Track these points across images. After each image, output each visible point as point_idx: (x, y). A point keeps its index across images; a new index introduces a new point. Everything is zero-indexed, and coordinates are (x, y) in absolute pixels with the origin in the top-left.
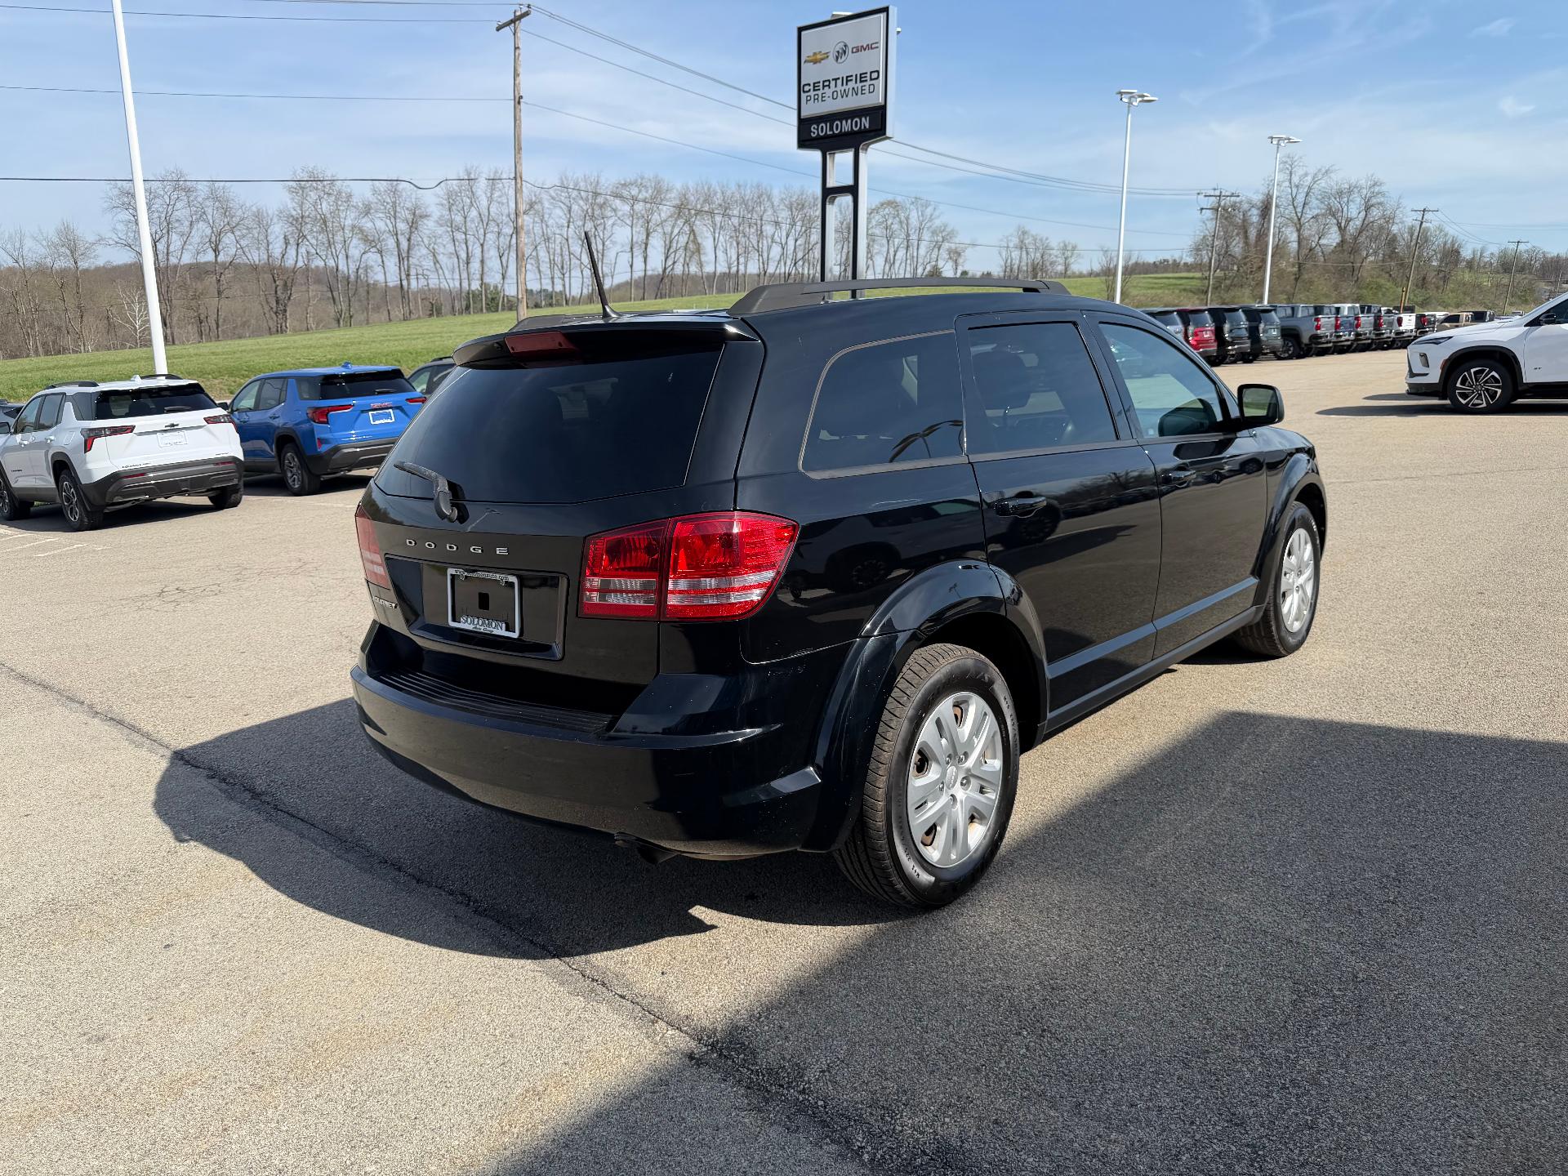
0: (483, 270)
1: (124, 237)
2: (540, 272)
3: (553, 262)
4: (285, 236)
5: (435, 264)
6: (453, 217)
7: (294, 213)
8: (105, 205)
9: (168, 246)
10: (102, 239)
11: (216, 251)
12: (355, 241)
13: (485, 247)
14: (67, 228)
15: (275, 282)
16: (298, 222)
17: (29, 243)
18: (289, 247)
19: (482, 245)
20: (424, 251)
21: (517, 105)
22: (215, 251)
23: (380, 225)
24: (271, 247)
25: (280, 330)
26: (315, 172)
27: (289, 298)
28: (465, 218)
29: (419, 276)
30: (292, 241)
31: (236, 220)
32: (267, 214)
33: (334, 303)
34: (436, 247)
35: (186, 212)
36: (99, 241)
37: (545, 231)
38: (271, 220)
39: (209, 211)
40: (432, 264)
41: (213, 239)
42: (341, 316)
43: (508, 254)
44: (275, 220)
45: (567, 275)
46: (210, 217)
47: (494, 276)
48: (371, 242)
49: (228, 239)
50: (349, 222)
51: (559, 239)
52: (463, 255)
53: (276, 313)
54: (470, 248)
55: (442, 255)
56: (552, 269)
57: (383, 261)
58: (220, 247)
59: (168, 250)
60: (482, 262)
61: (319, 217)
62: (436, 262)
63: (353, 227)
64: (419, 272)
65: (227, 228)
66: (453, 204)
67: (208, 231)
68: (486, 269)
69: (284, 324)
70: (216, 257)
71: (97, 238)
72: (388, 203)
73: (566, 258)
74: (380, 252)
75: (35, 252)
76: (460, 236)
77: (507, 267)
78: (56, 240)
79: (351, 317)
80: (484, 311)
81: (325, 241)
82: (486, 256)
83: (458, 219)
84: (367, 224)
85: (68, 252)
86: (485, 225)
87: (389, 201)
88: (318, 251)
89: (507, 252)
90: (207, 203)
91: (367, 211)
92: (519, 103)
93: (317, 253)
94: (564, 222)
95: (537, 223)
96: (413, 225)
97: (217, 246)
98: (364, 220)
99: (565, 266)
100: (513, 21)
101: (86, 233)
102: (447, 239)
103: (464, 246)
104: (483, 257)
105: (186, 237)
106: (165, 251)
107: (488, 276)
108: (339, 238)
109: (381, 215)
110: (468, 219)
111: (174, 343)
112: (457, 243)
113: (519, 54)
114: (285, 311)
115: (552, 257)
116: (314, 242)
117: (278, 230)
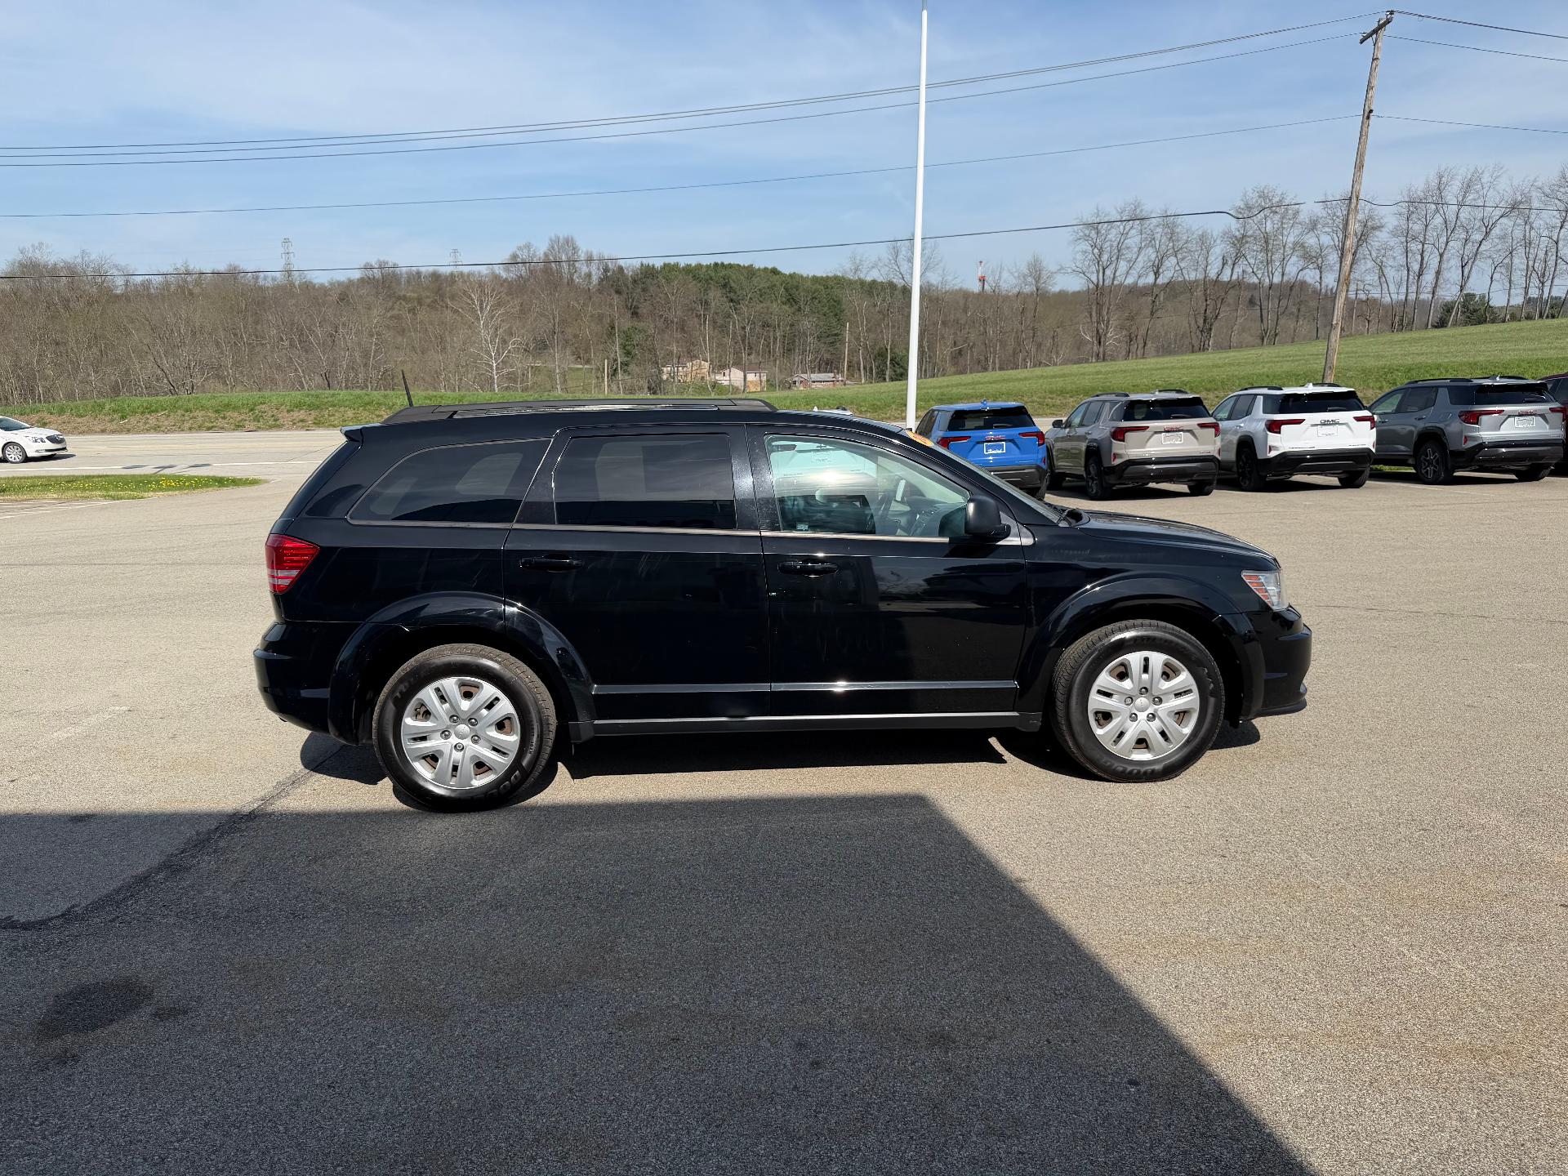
0: (1436, 283)
1: (1080, 266)
2: (1510, 282)
3: (1531, 269)
4: (1224, 257)
5: (1380, 278)
6: (1410, 225)
7: (1237, 234)
8: (1071, 238)
9: (1115, 271)
10: (1062, 268)
11: (1157, 274)
12: (1294, 259)
13: (1445, 257)
14: (1036, 261)
15: (1206, 300)
16: (1239, 243)
17: (1005, 275)
18: (1226, 266)
19: (1441, 255)
20: (1370, 264)
21: (1365, 120)
22: (1155, 274)
23: (1326, 240)
24: (1209, 268)
25: (1203, 349)
26: (1266, 191)
27: (1217, 317)
28: (1426, 226)
29: (1359, 292)
30: (1230, 262)
31: (1181, 243)
32: (1212, 235)
33: (1262, 321)
34: (1384, 259)
35: (1137, 239)
36: (1060, 270)
37: (1528, 234)
38: (1215, 241)
39: (1158, 236)
40: (1377, 278)
41: (1157, 262)
42: (1266, 334)
43: (1473, 262)
44: (1218, 242)
45: (1548, 284)
46: (1157, 242)
47: (1449, 289)
48: (1313, 258)
49: (1171, 262)
50: (1291, 239)
51: (1545, 241)
52: (1416, 267)
53: (1201, 331)
54: (1426, 259)
55: (1389, 268)
56: (1528, 277)
57: (1321, 278)
58: (1161, 270)
59: (1114, 274)
60: (1438, 273)
61: (1262, 236)
62: (1382, 275)
63: (1295, 244)
64: (1360, 287)
65: (1171, 251)
66: (1413, 212)
67: (1153, 256)
68: (1441, 281)
69: (1207, 343)
70: (1156, 279)
71: (1059, 267)
72: (1338, 217)
73: (1551, 263)
74: (1320, 268)
75: (1009, 282)
76: (1415, 247)
77: (1468, 277)
78: (1026, 271)
79: (1276, 335)
80: (1430, 327)
81: (1265, 259)
82: (1444, 266)
83: (1417, 227)
84: (1311, 241)
85: (1034, 282)
86: (1449, 232)
87: (1339, 214)
88: (1255, 270)
89: (1472, 260)
90: (1159, 230)
91: (1313, 226)
92: (1368, 118)
93: (1253, 272)
94: (1558, 221)
95: (1518, 225)
96: (1363, 238)
97: (1158, 268)
98: (1308, 236)
99: (1547, 274)
100: (1375, 31)
101: (1050, 265)
102: (1398, 252)
103: (1419, 257)
104: (1440, 267)
105: (1132, 263)
106: (1112, 276)
107: (1442, 289)
108: (1277, 256)
109: (1327, 229)
110: (1429, 227)
111: (1104, 360)
112: (1410, 255)
113: (1377, 66)
114: (1211, 329)
115: (1531, 263)
116: (1252, 261)
117: (1218, 250)
